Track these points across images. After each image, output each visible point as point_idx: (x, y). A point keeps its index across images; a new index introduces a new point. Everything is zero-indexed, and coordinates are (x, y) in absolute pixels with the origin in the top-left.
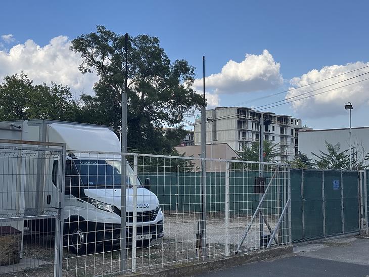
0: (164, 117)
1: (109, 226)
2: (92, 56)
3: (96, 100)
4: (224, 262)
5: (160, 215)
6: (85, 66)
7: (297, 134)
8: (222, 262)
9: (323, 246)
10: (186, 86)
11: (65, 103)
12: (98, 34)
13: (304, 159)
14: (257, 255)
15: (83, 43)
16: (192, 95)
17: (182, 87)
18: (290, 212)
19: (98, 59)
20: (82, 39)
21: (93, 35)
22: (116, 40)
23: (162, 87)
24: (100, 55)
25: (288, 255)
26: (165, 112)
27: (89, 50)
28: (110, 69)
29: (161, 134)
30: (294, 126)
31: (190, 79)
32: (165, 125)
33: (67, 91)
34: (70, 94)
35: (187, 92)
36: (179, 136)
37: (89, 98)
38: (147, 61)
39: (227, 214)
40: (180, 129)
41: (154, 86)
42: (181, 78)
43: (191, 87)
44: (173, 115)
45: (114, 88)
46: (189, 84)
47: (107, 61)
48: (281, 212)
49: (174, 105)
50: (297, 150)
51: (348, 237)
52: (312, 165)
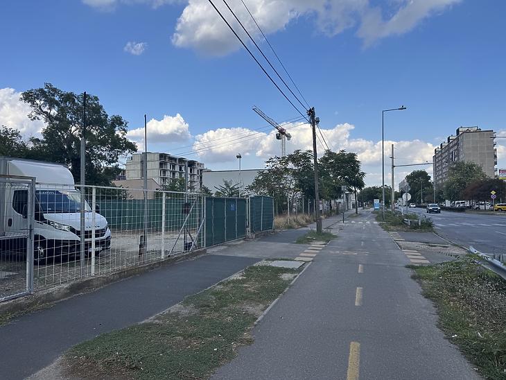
0: (103, 158)
1: (65, 242)
2: (40, 107)
3: (43, 142)
4: (160, 263)
5: (108, 232)
6: (34, 114)
7: (201, 174)
8: (159, 263)
9: (225, 247)
10: (121, 135)
11: (15, 143)
12: (46, 90)
13: (206, 190)
14: (183, 256)
15: (32, 96)
16: (125, 142)
17: (118, 135)
18: (205, 226)
19: (45, 109)
20: (31, 93)
21: (41, 90)
22: (62, 95)
23: (101, 135)
24: (48, 107)
25: (203, 255)
26: (104, 154)
27: (38, 102)
28: (56, 118)
29: (100, 171)
30: (199, 168)
31: (124, 130)
32: (104, 164)
33: (17, 134)
34: (20, 137)
35: (122, 140)
36: (116, 173)
37: (38, 140)
38: (89, 114)
39: (163, 229)
40: (116, 167)
41: (94, 133)
42: (117, 129)
43: (125, 137)
44: (110, 157)
45: (59, 134)
46: (124, 134)
47: (54, 112)
48: (199, 226)
49: (112, 149)
50: (201, 184)
51: (240, 240)
52: (212, 194)
